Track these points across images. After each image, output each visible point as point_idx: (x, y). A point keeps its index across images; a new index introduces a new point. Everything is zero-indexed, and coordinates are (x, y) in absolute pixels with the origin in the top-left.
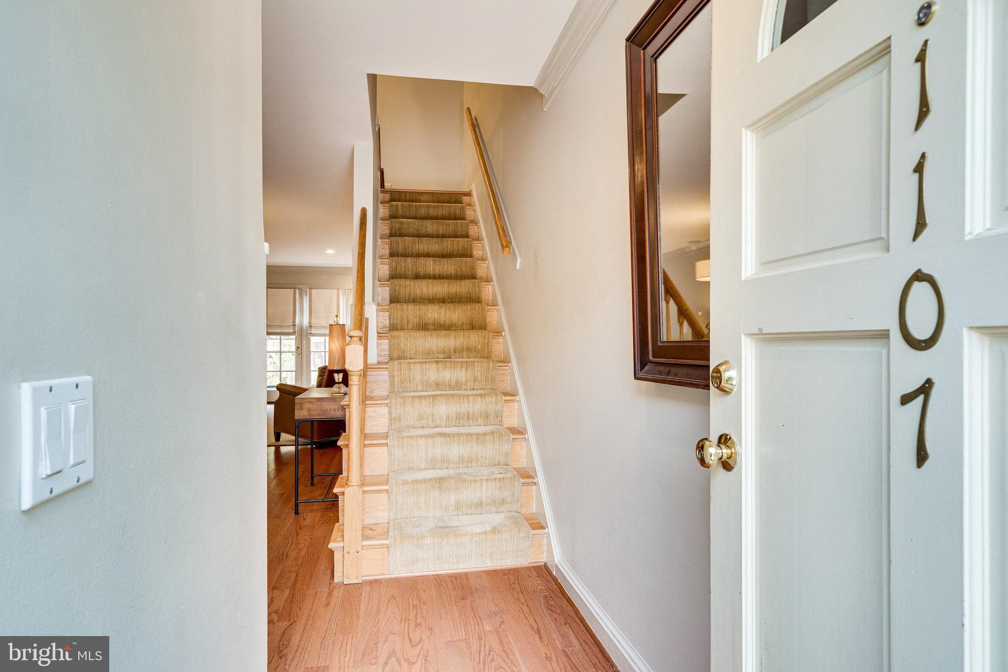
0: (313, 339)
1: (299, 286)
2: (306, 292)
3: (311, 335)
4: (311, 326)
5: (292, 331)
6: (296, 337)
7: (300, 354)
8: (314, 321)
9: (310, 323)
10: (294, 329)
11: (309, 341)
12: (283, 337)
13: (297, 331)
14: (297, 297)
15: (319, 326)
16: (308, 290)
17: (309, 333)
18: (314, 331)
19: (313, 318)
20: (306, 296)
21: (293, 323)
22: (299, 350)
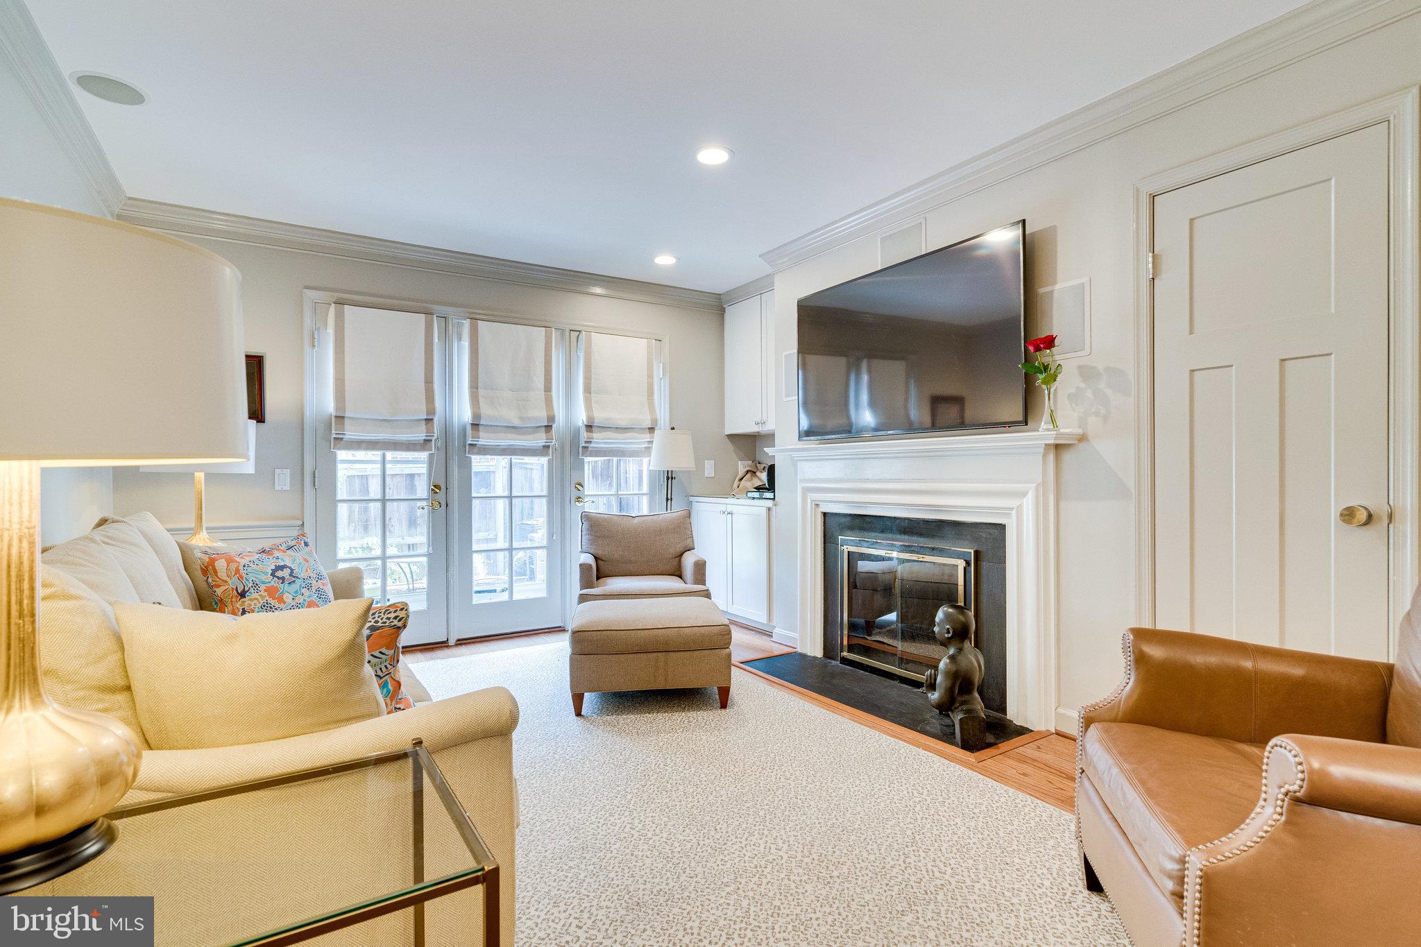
0: (479, 463)
1: (437, 308)
2: (460, 326)
3: (475, 450)
4: (475, 426)
5: (420, 436)
6: (431, 456)
7: (443, 504)
8: (485, 410)
9: (476, 416)
10: (430, 431)
11: (466, 465)
12: (389, 455)
13: (434, 439)
14: (436, 340)
15: (500, 426)
16: (467, 324)
17: (470, 445)
18: (484, 440)
19: (481, 404)
20: (460, 339)
21: (427, 415)
22: (441, 496)
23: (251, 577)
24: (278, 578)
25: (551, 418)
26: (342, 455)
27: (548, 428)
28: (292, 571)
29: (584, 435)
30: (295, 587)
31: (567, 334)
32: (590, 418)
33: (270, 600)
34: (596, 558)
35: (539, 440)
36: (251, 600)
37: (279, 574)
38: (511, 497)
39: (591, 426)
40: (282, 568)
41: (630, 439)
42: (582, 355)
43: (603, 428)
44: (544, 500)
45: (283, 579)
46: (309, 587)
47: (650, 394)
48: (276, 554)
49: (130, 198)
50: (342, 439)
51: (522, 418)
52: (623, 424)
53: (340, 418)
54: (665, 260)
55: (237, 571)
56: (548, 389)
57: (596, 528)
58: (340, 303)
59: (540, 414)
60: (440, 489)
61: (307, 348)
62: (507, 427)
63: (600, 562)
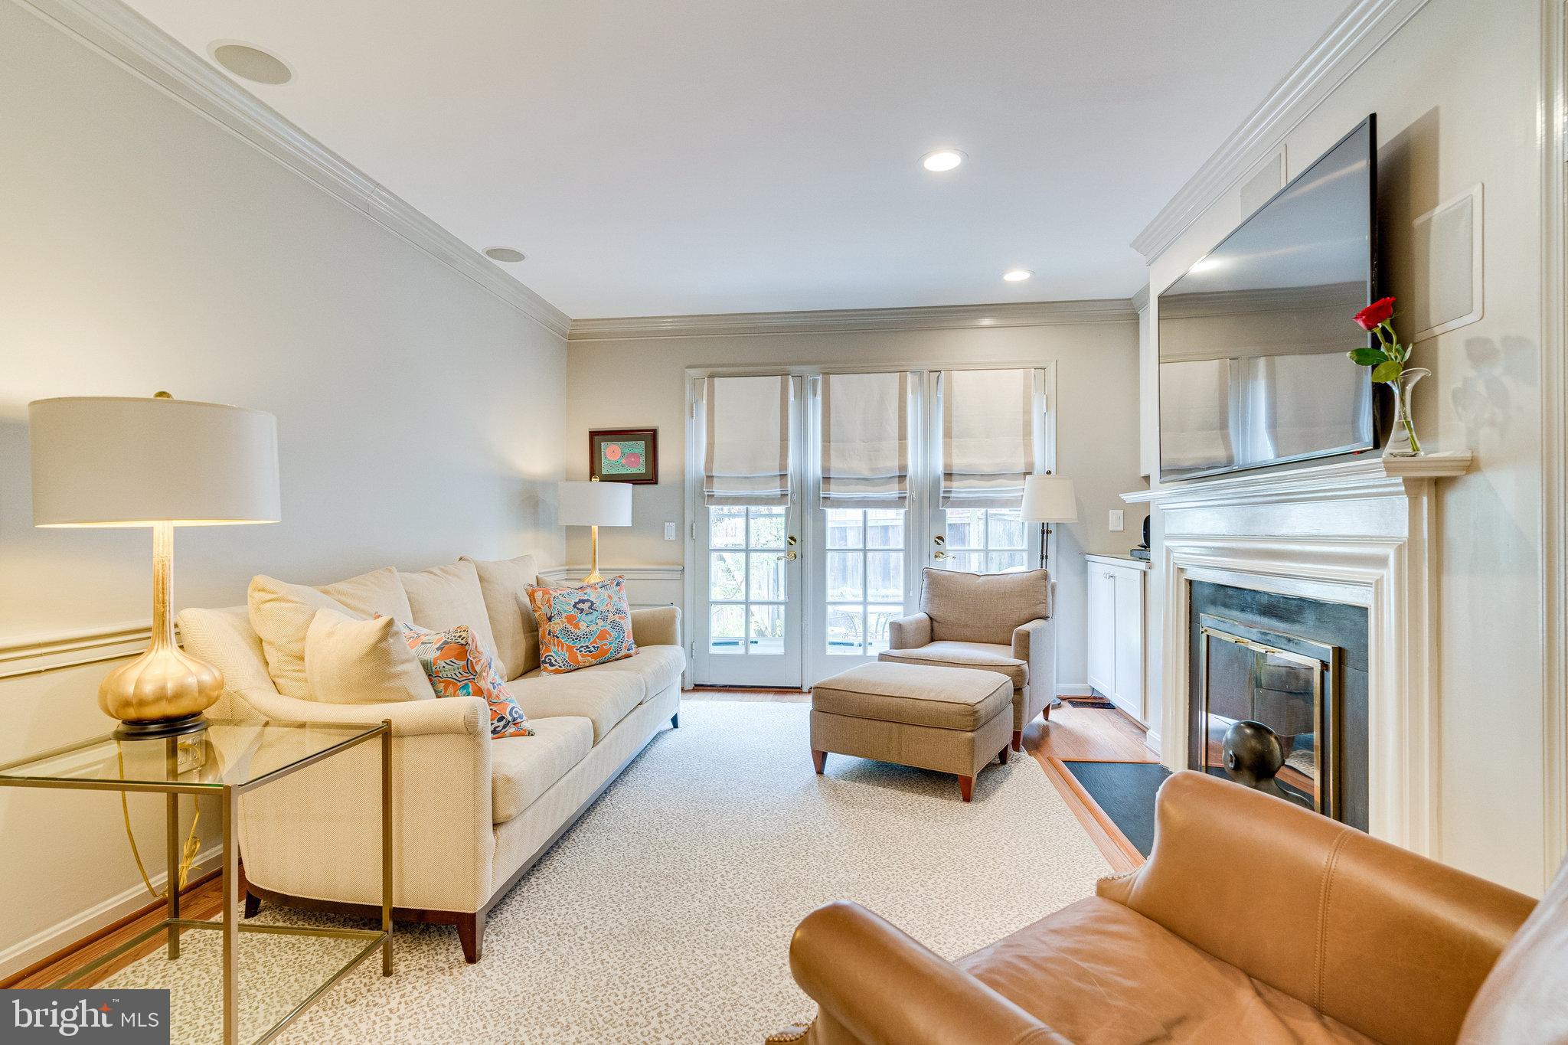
0: (833, 516)
1: (796, 369)
2: (815, 382)
3: (828, 502)
4: (827, 479)
5: (777, 492)
6: (787, 510)
7: (799, 556)
8: (836, 464)
9: (826, 469)
10: (783, 486)
12: (753, 509)
13: (789, 492)
14: (791, 398)
15: (851, 478)
16: (820, 378)
17: (824, 498)
18: (835, 493)
19: (833, 457)
20: (815, 395)
21: (780, 470)
22: (796, 546)
23: (558, 607)
24: (578, 609)
25: (903, 468)
26: (713, 509)
27: (902, 478)
28: (592, 603)
29: (943, 484)
30: (590, 617)
31: (925, 376)
32: (946, 466)
33: (568, 626)
34: (931, 619)
35: (892, 492)
36: (555, 624)
37: (580, 606)
38: (865, 551)
39: (951, 474)
40: (583, 601)
41: (996, 487)
42: (941, 395)
43: (964, 476)
44: (901, 554)
45: (582, 610)
46: (605, 618)
47: (1027, 432)
48: (588, 590)
49: (574, 321)
50: (713, 495)
51: (872, 470)
52: (988, 470)
53: (710, 478)
54: (1017, 276)
55: (549, 601)
56: (902, 437)
57: (938, 586)
58: (712, 376)
59: (892, 465)
60: (795, 541)
61: (687, 416)
62: (858, 479)
63: (934, 622)
